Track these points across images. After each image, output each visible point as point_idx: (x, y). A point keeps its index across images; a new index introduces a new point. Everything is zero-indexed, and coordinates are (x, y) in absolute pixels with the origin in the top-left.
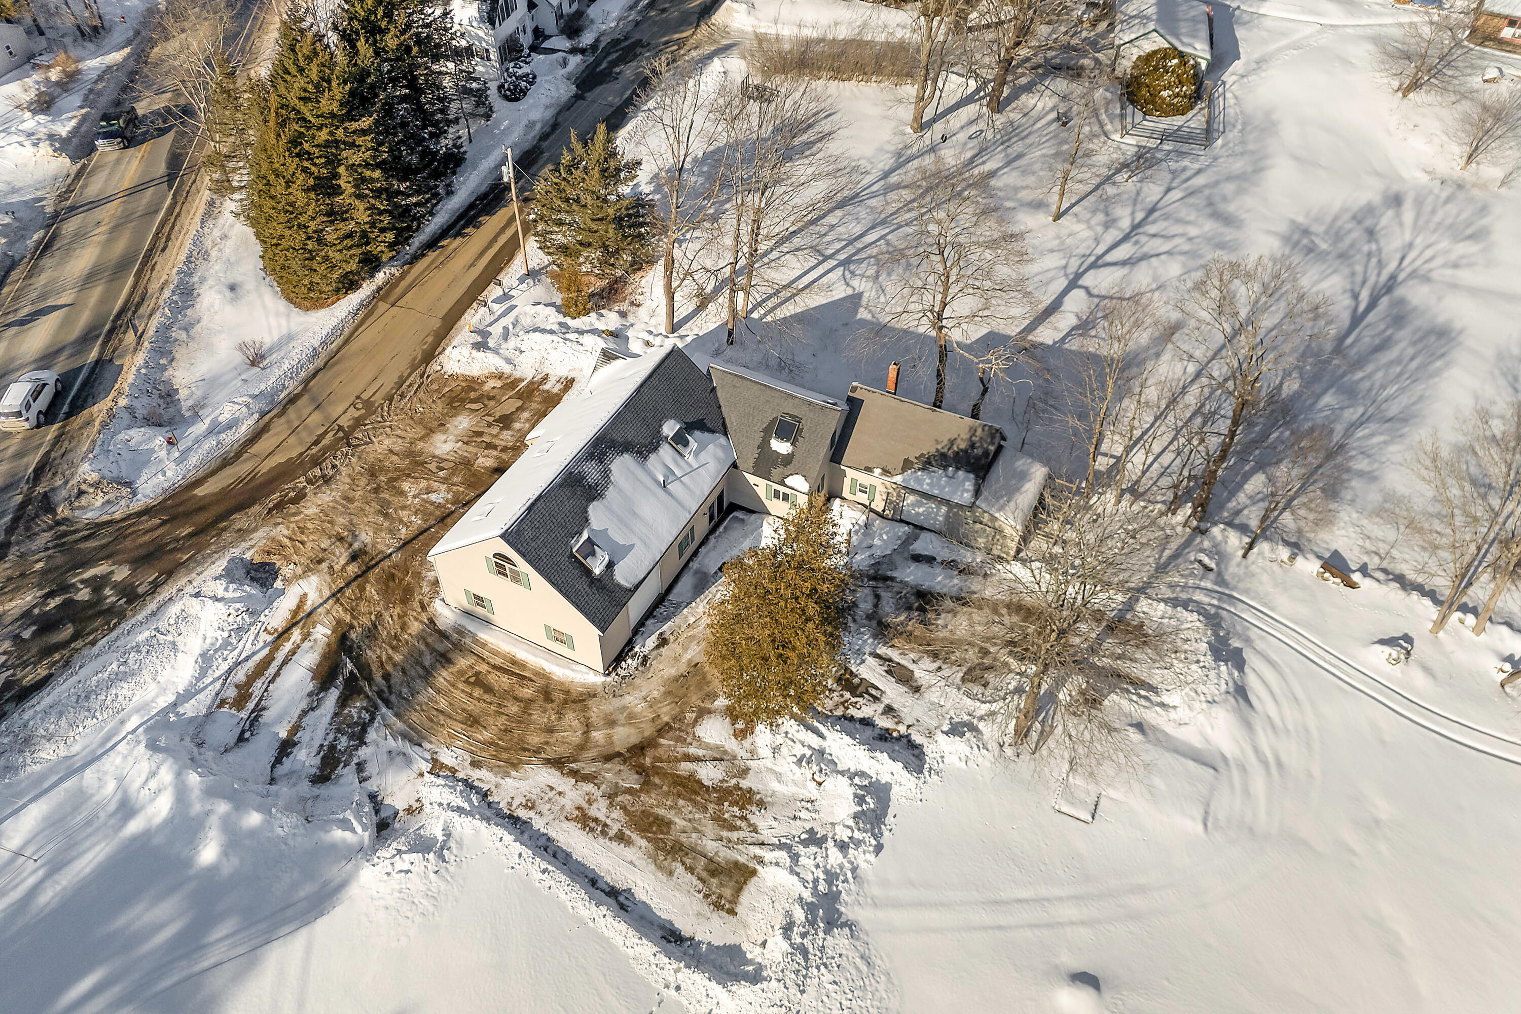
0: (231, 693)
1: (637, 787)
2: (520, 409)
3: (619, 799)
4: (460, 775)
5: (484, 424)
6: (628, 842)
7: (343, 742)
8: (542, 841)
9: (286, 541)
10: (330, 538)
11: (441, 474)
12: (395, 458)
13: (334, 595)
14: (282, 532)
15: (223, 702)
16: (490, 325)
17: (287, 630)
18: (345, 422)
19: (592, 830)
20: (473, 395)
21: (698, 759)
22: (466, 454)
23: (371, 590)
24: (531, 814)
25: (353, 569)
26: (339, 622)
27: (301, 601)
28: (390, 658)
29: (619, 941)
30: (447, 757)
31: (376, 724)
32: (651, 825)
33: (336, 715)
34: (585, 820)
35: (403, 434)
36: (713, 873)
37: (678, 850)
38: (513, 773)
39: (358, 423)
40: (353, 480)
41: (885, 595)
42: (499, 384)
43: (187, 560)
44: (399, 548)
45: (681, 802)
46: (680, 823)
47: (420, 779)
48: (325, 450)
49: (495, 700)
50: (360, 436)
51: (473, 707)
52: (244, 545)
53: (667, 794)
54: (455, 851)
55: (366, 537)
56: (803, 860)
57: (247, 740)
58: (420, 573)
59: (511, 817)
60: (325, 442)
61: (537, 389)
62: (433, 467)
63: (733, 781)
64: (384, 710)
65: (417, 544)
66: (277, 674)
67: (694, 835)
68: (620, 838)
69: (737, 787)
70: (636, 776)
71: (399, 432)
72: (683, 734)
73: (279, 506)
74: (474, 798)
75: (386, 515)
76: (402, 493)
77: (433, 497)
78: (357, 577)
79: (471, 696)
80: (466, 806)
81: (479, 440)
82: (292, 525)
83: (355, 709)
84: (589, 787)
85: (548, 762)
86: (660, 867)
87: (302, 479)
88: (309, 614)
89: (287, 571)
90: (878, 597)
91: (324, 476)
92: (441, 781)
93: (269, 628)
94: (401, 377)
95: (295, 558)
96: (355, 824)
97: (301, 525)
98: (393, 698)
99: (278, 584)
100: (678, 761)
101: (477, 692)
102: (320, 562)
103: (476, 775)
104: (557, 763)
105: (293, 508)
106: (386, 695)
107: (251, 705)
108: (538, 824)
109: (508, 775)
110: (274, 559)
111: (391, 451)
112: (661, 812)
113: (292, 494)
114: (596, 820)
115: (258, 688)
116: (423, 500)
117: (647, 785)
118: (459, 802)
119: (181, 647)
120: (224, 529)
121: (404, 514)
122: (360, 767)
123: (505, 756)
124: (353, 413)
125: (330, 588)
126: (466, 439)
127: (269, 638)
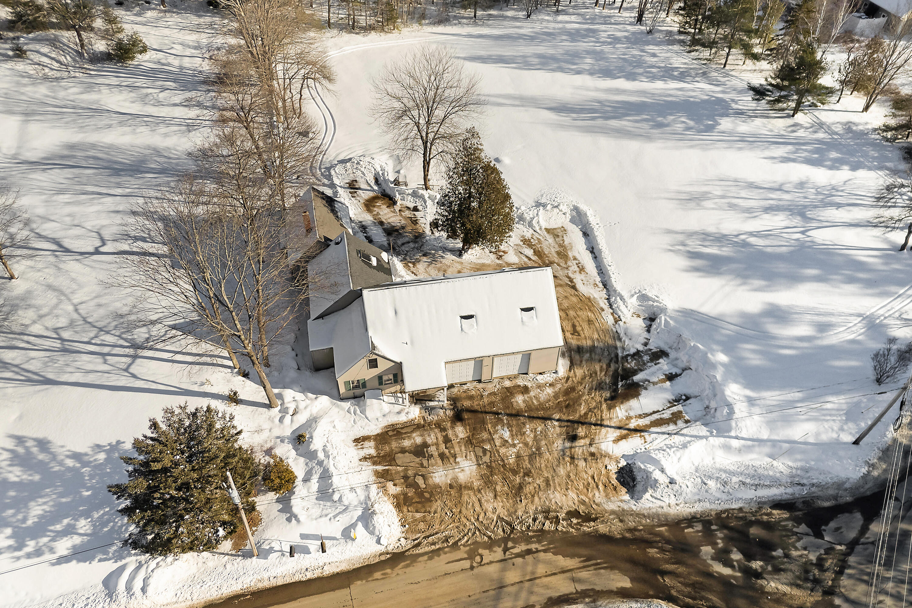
0: (681, 424)
1: (555, 264)
2: (403, 451)
3: (565, 266)
4: (611, 311)
5: (432, 461)
6: (574, 257)
7: (646, 358)
8: (601, 275)
9: (601, 487)
10: (577, 465)
11: (488, 447)
12: (498, 488)
13: (601, 425)
14: (599, 496)
15: (687, 422)
16: (334, 539)
17: (636, 430)
18: (498, 553)
19: (583, 266)
20: (411, 493)
21: (527, 257)
22: (463, 448)
23: (583, 409)
24: (597, 283)
25: (581, 431)
26: (610, 408)
27: (618, 440)
28: (601, 371)
29: (603, 240)
30: (610, 320)
31: (627, 353)
32: (563, 255)
33: (641, 370)
34: (582, 269)
35: (477, 505)
36: (558, 236)
37: (562, 246)
38: (592, 297)
39: (491, 544)
40: (533, 496)
41: (400, 242)
42: (390, 484)
43: (662, 525)
44: (550, 419)
45: (546, 253)
46: (553, 250)
47: (627, 322)
48: (528, 540)
49: (575, 321)
50: (500, 531)
51: (585, 326)
52: (626, 507)
53: (548, 257)
54: (633, 290)
55: (559, 444)
56: (532, 216)
57: (685, 395)
58: (554, 396)
59: (605, 287)
60: (523, 547)
61: (378, 456)
62: (486, 459)
64: (620, 355)
65: (541, 413)
66: (654, 412)
67: (552, 245)
68: (576, 259)
69: (524, 244)
71: (478, 508)
73: (588, 518)
74: (613, 299)
75: (538, 449)
76: (518, 456)
77: (506, 434)
78: (583, 424)
79: (583, 330)
80: (618, 298)
81: (446, 451)
82: (590, 495)
83: (632, 364)
84: (571, 275)
85: (576, 290)
86: (572, 247)
87: (560, 528)
88: (620, 428)
89: (613, 468)
90: (403, 244)
91: (546, 518)
92: (620, 313)
93: (643, 441)
94: (430, 558)
95: (604, 471)
96: (663, 322)
97: (585, 490)
98: (613, 356)
99: (623, 463)
100: (534, 261)
101: (579, 329)
102: (592, 454)
103: (605, 306)
104: (574, 287)
105: (582, 509)
106: (614, 359)
107: (675, 409)
108: (598, 279)
109: (594, 298)
110: (615, 482)
111: (495, 497)
112: (556, 256)
113: (575, 521)
114: (578, 267)
115: (667, 415)
116: (513, 439)
117: (552, 263)
118: (620, 303)
119: (693, 468)
120: (630, 530)
121: (530, 440)
122: (646, 344)
123: (590, 304)
124: (488, 556)
125: (600, 432)
126: (452, 460)
127: (646, 434)
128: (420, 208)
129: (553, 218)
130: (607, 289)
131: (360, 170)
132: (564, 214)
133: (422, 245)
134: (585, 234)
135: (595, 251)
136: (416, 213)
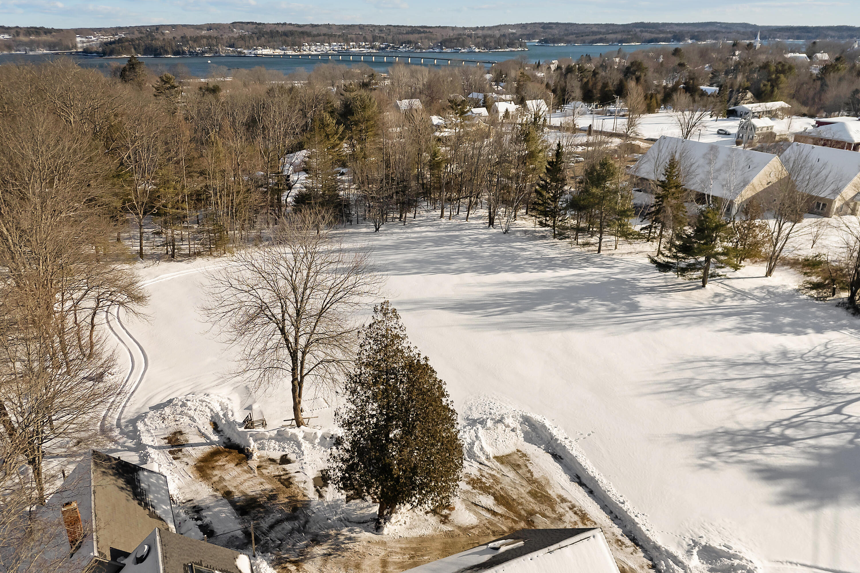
1: (538, 515)
3: (554, 516)
6: (559, 496)
8: (618, 522)
19: (581, 511)
21: (488, 510)
24: (620, 538)
32: (541, 497)
34: (583, 517)
36: (518, 466)
37: (531, 481)
41: (264, 525)
45: (515, 497)
46: (522, 491)
53: (521, 504)
54: (684, 543)
59: (637, 544)
63: (474, 491)
67: (517, 482)
68: (564, 500)
69: (474, 488)
70: (535, 520)
72: (488, 525)
86: (548, 483)
90: (272, 527)
100: (502, 516)
108: (617, 531)
112: (531, 500)
114: (575, 513)
117: (532, 513)
128: (292, 457)
129: (500, 439)
130: (641, 547)
131: (186, 414)
132: (513, 430)
133: (307, 522)
134: (557, 457)
135: (584, 481)
136: (287, 467)
